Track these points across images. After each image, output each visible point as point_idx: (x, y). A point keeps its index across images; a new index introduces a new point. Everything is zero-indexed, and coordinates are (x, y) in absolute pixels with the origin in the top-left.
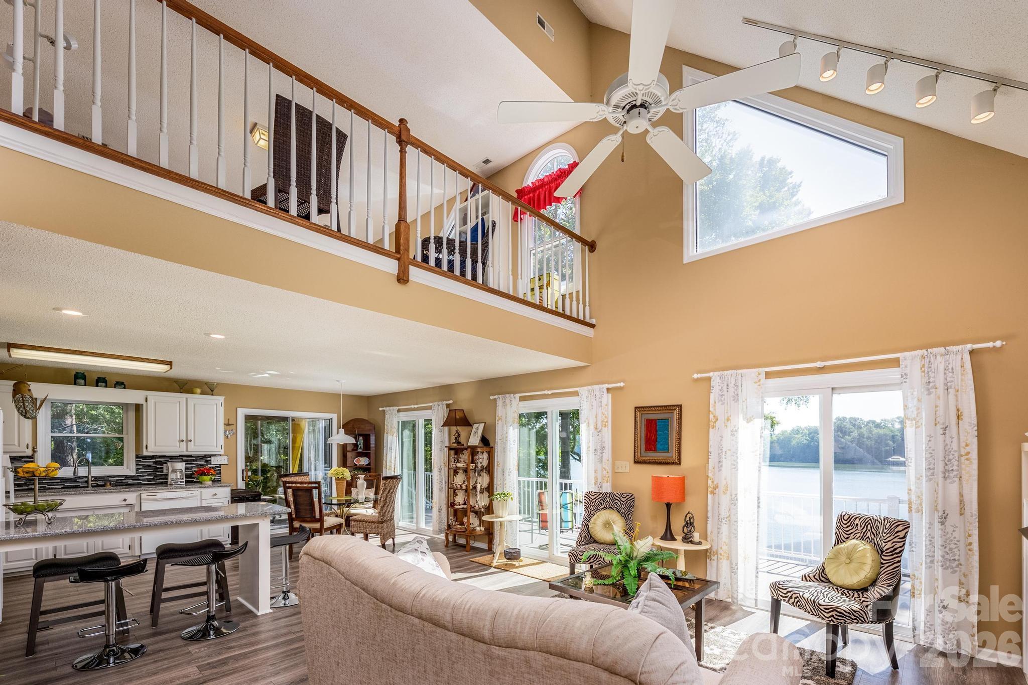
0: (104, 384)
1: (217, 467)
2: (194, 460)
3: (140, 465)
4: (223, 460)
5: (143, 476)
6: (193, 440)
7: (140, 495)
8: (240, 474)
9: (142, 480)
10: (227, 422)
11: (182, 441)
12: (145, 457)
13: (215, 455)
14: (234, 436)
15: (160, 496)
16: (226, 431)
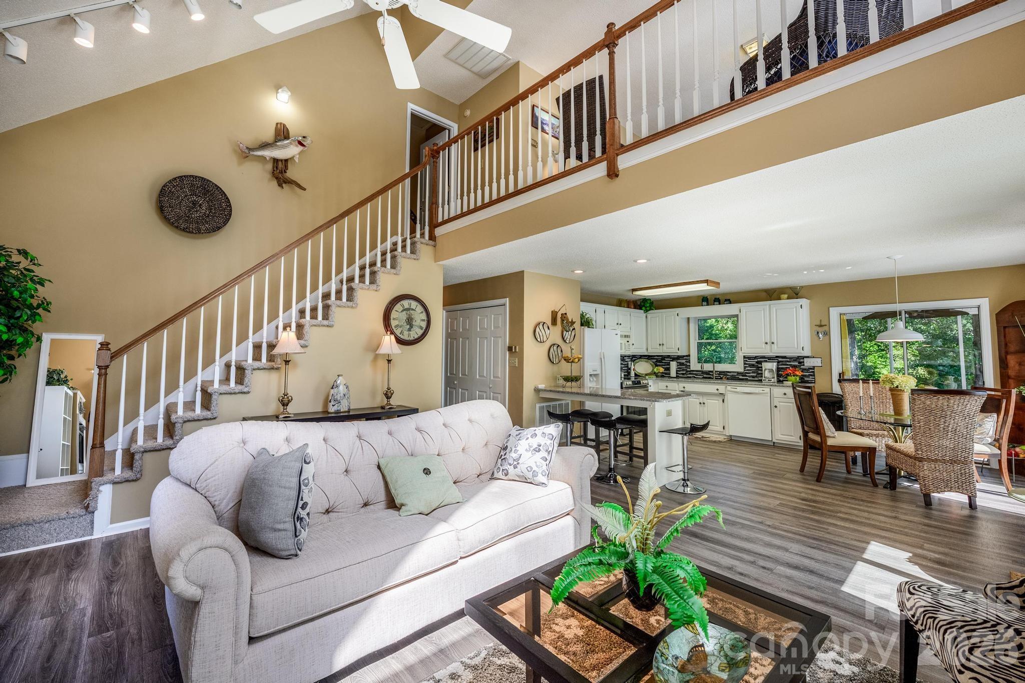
0: (718, 303)
1: (811, 369)
2: (788, 361)
3: (746, 364)
4: (817, 362)
5: (749, 373)
6: (775, 342)
7: (726, 387)
8: (835, 378)
9: (749, 376)
10: (818, 323)
11: (766, 343)
12: (750, 358)
13: (808, 357)
14: (828, 337)
15: (739, 389)
16: (818, 333)
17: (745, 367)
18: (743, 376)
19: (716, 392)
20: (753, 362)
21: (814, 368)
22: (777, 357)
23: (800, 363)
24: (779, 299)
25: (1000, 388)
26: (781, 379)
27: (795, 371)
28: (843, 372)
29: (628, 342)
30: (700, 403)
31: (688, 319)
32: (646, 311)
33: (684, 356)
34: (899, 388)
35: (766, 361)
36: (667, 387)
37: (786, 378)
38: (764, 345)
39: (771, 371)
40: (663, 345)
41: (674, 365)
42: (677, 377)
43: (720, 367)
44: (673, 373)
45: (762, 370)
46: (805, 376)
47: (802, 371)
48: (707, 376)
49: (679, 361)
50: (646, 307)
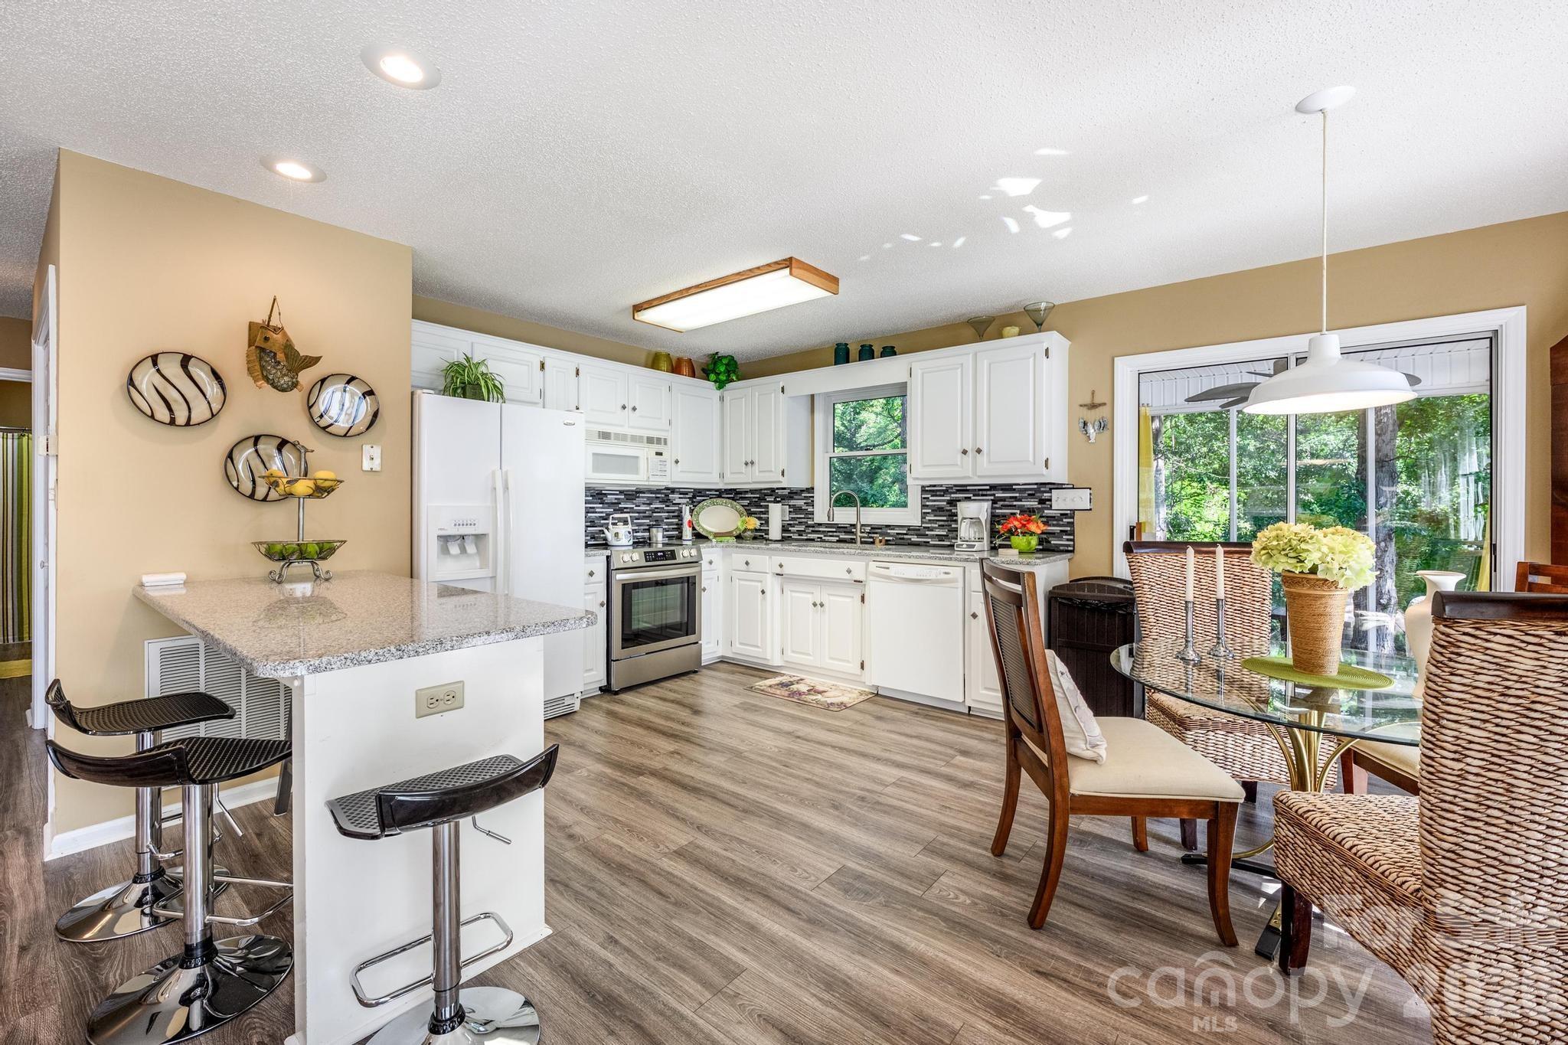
0: (868, 357)
1: (1066, 517)
3: (927, 507)
4: (1079, 500)
5: (932, 529)
6: (985, 450)
7: (867, 565)
8: (1121, 536)
9: (932, 537)
10: (1088, 401)
11: (965, 452)
12: (934, 493)
13: (1060, 487)
14: (1107, 433)
15: (896, 570)
16: (1085, 424)
17: (924, 515)
18: (918, 535)
19: (847, 576)
20: (941, 502)
21: (1072, 514)
22: (993, 487)
23: (1042, 501)
24: (1000, 336)
25: (1550, 564)
26: (998, 542)
27: (1029, 521)
28: (1139, 524)
29: (659, 454)
30: (815, 605)
31: (812, 396)
32: (721, 385)
33: (802, 491)
34: (1320, 575)
35: (968, 499)
36: (747, 563)
37: (1008, 539)
38: (960, 455)
39: (975, 521)
40: (752, 463)
41: (777, 513)
42: (783, 540)
43: (873, 516)
44: (775, 532)
45: (956, 521)
46: (1053, 534)
47: (1045, 523)
48: (845, 535)
49: (792, 502)
50: (718, 374)
